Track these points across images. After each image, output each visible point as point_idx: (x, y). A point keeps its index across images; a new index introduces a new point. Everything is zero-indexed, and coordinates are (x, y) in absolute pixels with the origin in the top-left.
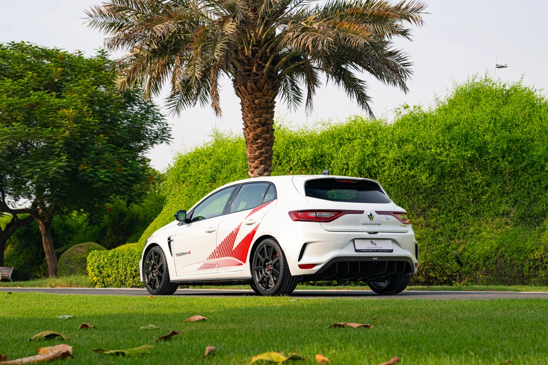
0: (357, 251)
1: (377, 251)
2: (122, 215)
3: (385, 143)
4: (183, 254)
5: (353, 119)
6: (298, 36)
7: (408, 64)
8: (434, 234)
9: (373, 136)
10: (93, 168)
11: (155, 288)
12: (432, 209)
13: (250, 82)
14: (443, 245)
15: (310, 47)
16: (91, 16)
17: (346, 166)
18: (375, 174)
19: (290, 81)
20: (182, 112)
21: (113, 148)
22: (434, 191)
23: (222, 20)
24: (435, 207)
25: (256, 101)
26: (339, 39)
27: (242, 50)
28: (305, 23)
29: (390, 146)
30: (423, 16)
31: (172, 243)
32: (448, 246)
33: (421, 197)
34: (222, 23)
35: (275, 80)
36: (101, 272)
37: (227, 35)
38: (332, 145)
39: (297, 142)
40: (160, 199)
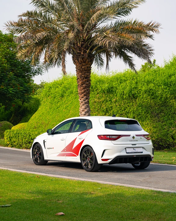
0: (127, 153)
1: (136, 153)
2: (20, 107)
3: (141, 82)
4: (50, 148)
5: (127, 70)
6: (102, 39)
7: (152, 50)
8: (162, 125)
9: (135, 79)
10: (7, 87)
11: (37, 162)
12: (161, 114)
13: (80, 58)
14: (166, 130)
15: (107, 45)
16: (7, 26)
17: (123, 93)
18: (136, 97)
19: (98, 56)
20: (49, 70)
21: (16, 78)
22: (163, 105)
23: (68, 32)
24: (163, 113)
25: (83, 67)
26: (121, 42)
27: (77, 43)
28: (106, 33)
29: (143, 84)
30: (159, 29)
31: (45, 143)
32: (168, 131)
33: (156, 108)
34: (67, 33)
35: (91, 57)
36: (11, 140)
37: (70, 39)
38: (117, 83)
39: (101, 81)
40: (37, 100)
